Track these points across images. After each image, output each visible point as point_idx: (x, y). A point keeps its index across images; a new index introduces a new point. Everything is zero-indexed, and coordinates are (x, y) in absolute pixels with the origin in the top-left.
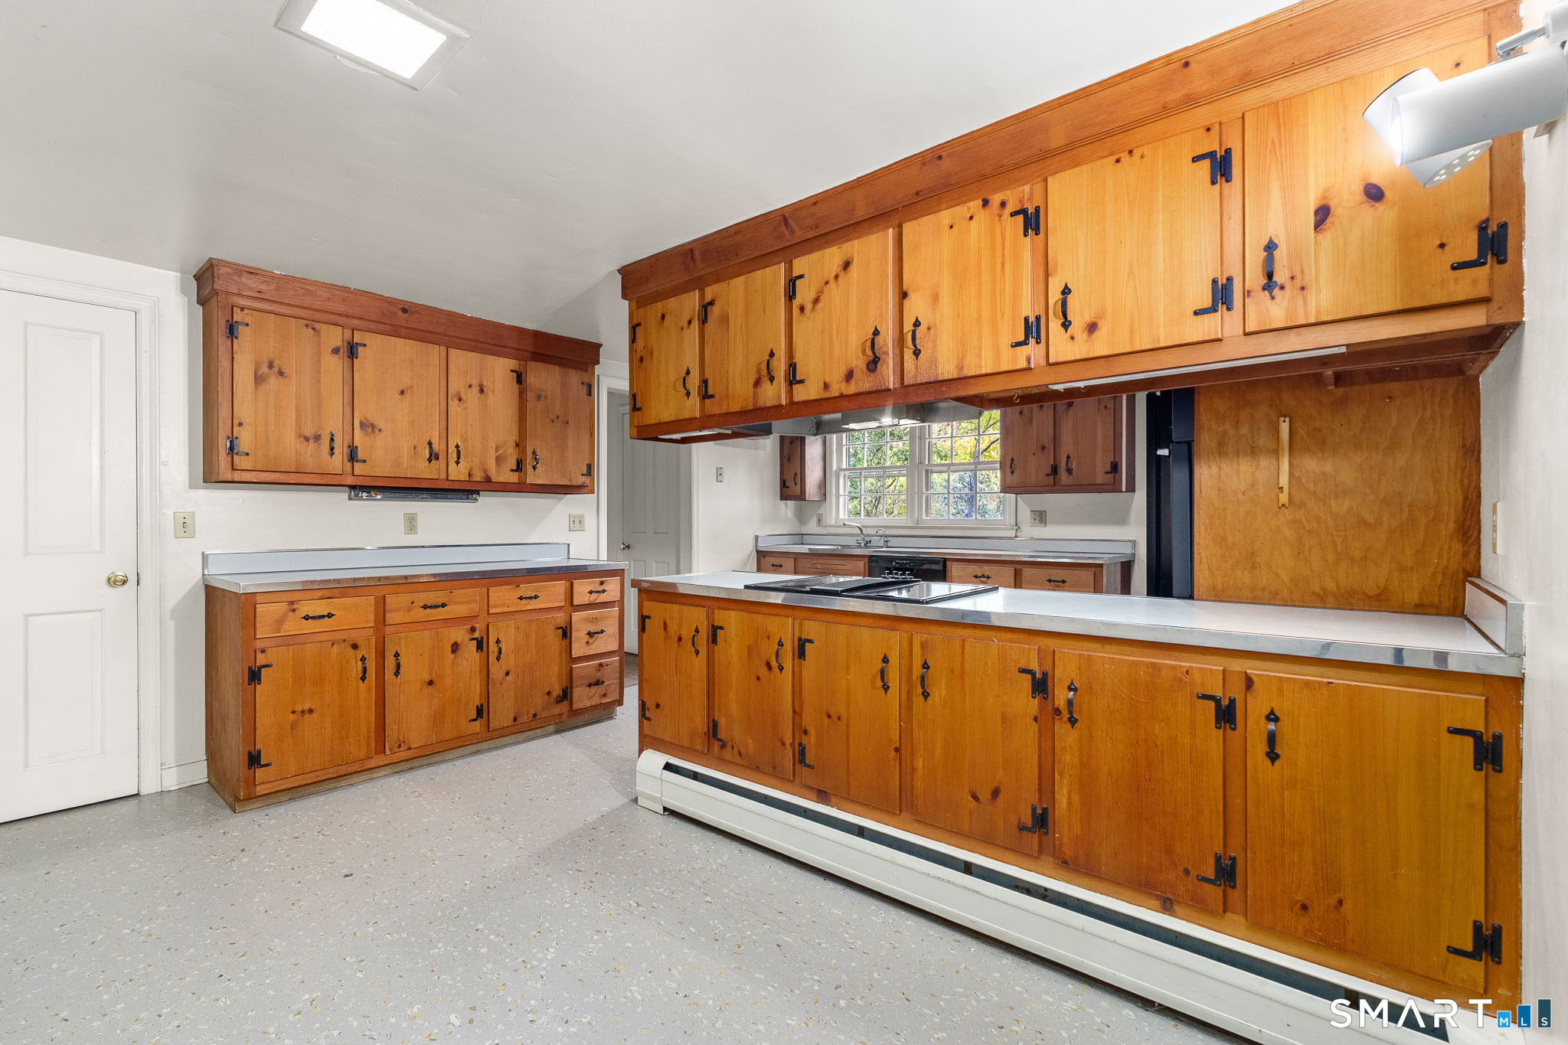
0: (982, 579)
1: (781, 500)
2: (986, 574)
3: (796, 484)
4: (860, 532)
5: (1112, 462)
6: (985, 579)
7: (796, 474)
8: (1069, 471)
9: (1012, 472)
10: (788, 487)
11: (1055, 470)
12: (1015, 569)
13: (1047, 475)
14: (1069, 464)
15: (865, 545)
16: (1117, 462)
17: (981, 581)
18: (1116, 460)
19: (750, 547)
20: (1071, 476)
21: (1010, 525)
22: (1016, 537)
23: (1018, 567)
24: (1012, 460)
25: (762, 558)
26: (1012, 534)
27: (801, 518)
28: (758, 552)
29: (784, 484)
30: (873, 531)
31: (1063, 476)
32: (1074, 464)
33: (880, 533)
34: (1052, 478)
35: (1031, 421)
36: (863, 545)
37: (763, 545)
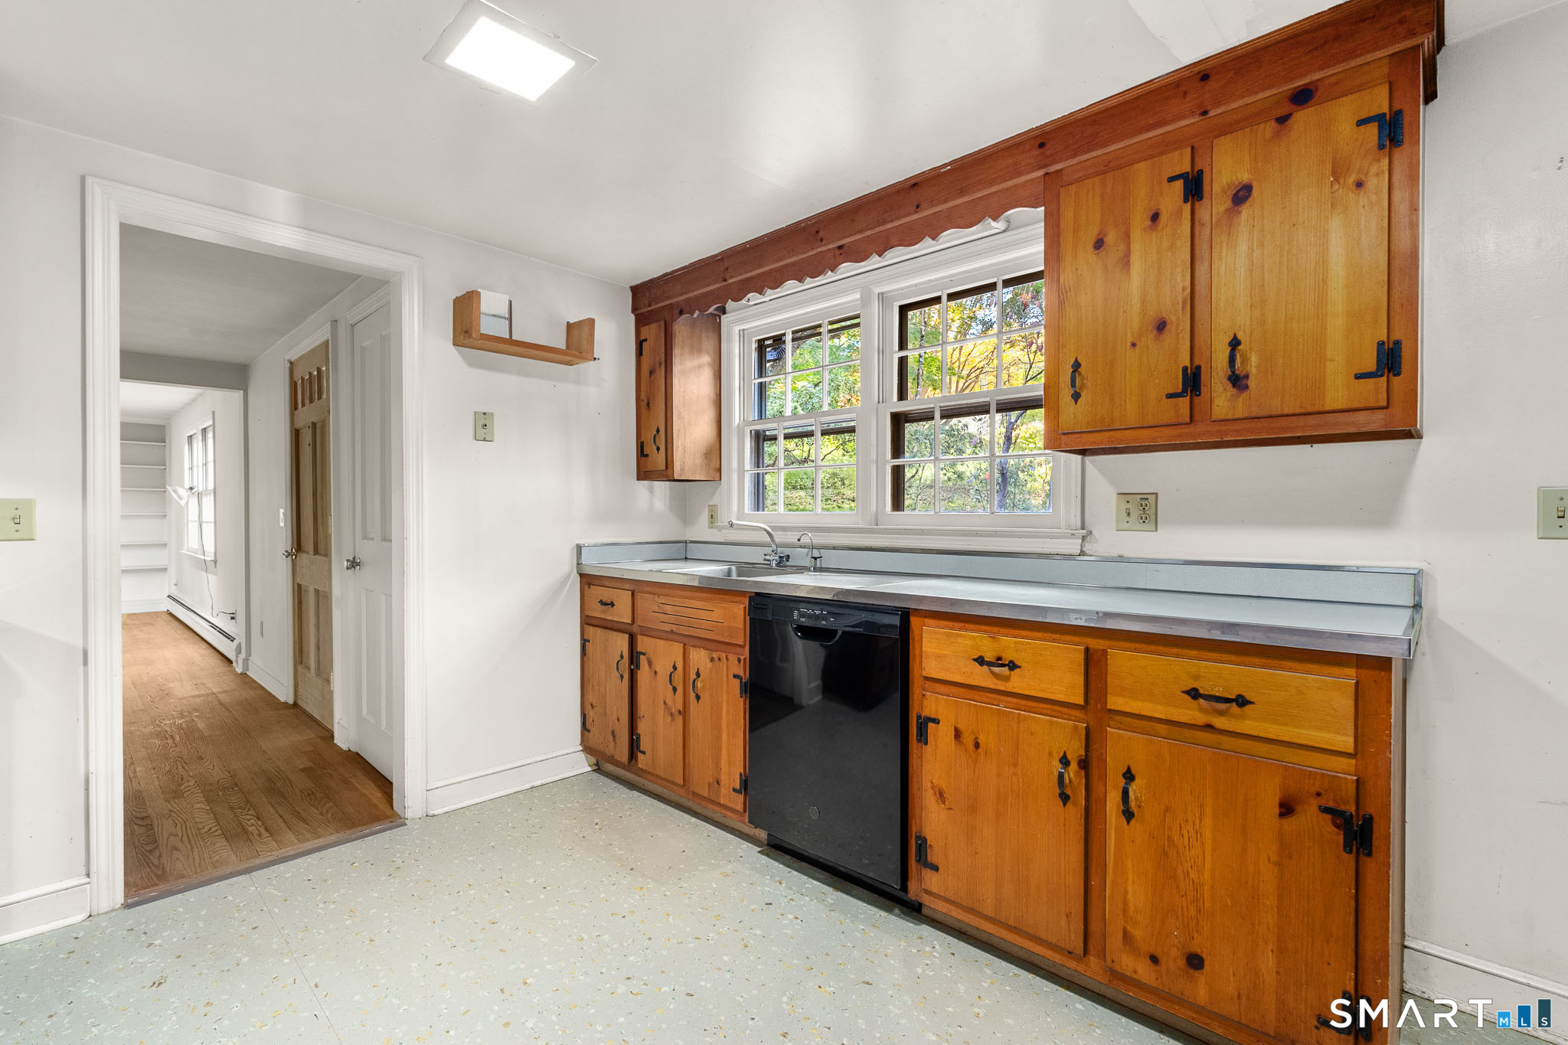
0: (996, 669)
1: (638, 480)
2: (1007, 657)
3: (658, 449)
4: (768, 539)
5: (1381, 344)
6: (1005, 670)
7: (658, 431)
8: (1238, 381)
9: (1076, 396)
10: (647, 455)
11: (1193, 381)
12: (1087, 650)
13: (1170, 396)
14: (1238, 364)
15: (778, 565)
16: (1398, 343)
17: (993, 673)
18: (1396, 335)
19: (564, 566)
20: (1245, 395)
21: (1069, 527)
22: (1082, 553)
23: (1095, 644)
24: (1077, 366)
25: (586, 587)
26: (1073, 546)
27: (683, 511)
28: (582, 575)
29: (642, 452)
30: (792, 538)
31: (1221, 399)
32: (1254, 359)
33: (805, 540)
34: (1184, 403)
35: (1125, 262)
36: (774, 564)
37: (593, 563)
